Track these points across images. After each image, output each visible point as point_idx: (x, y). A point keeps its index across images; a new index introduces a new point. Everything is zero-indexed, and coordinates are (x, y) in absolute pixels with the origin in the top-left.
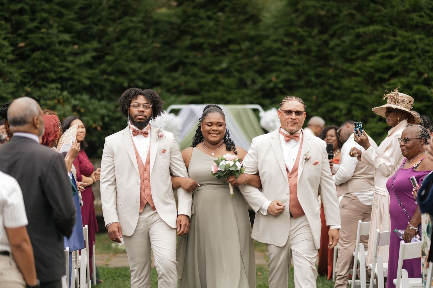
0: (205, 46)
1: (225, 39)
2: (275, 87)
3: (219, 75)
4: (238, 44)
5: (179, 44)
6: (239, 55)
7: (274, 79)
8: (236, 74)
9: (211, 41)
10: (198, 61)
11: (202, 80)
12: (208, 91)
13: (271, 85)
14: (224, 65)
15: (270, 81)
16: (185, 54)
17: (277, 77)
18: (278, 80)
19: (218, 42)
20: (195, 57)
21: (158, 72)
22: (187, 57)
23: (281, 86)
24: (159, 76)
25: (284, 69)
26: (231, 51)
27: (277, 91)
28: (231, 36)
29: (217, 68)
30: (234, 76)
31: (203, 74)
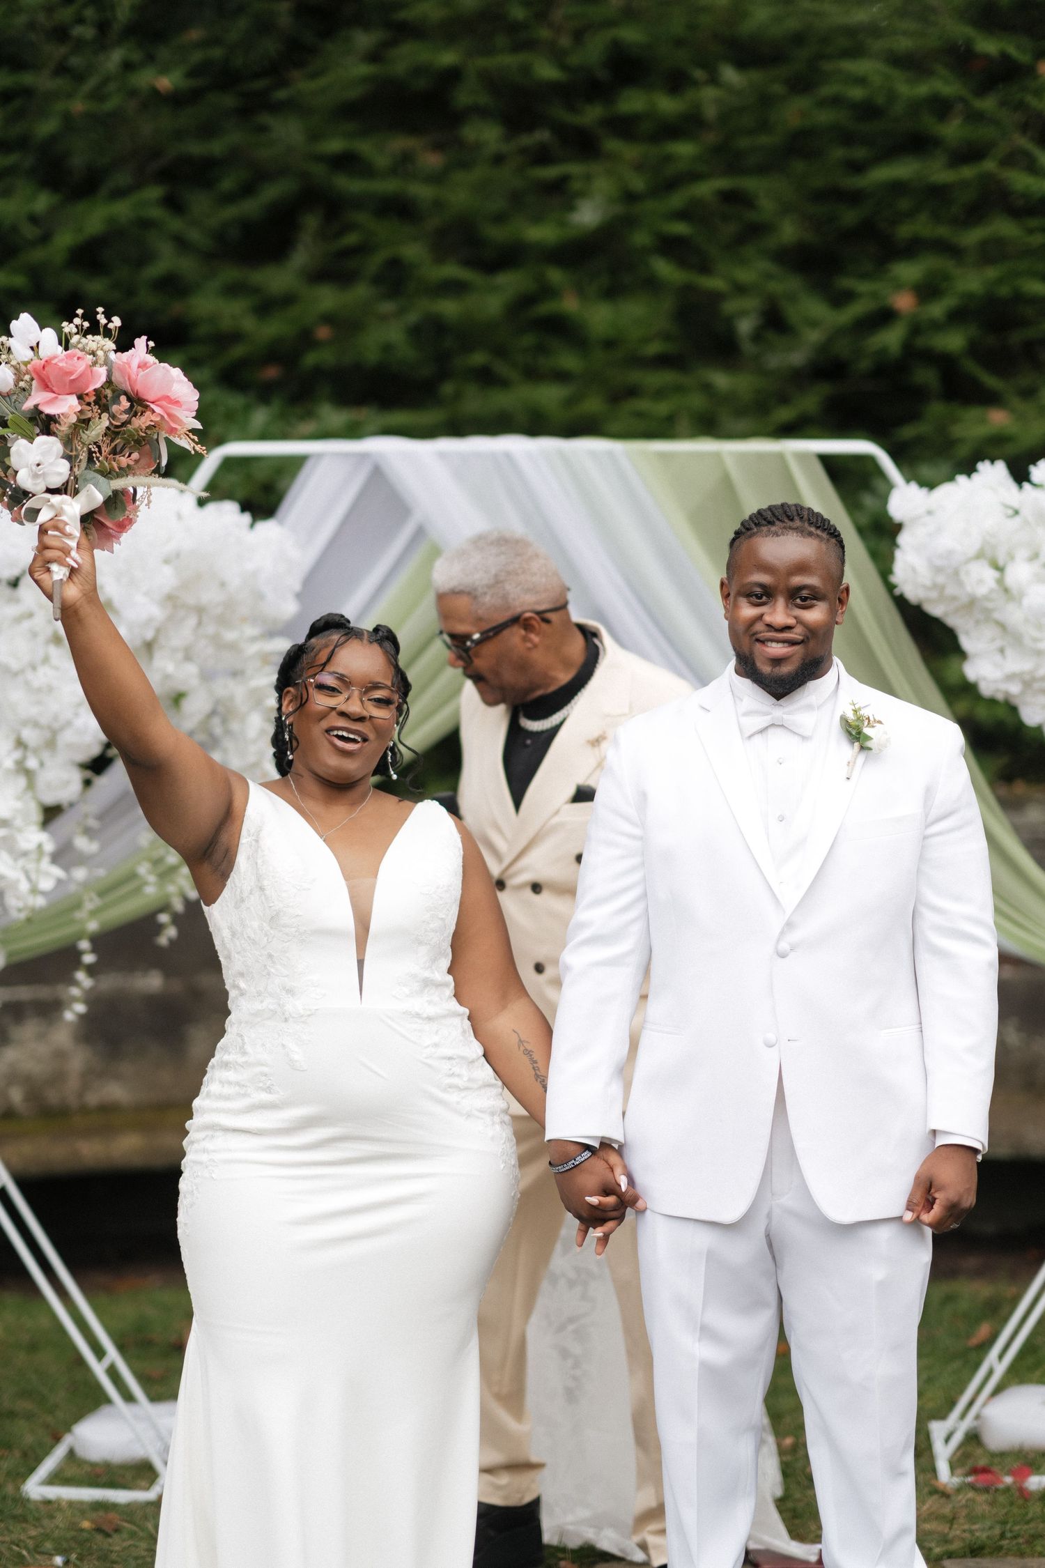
0: (464, 97)
1: (593, 52)
2: (913, 353)
3: (555, 275)
4: (677, 82)
5: (302, 85)
6: (684, 149)
7: (904, 302)
8: (664, 268)
9: (506, 61)
10: (421, 192)
11: (449, 308)
12: (486, 378)
13: (891, 339)
14: (588, 215)
15: (885, 316)
16: (335, 145)
17: (927, 291)
18: (937, 310)
19: (547, 71)
20: (404, 164)
21: (167, 260)
22: (347, 162)
23: (953, 341)
24: (171, 285)
25: (972, 237)
26: (625, 127)
27: (926, 376)
28: (631, 35)
29: (541, 233)
30: (652, 285)
31: (451, 270)
